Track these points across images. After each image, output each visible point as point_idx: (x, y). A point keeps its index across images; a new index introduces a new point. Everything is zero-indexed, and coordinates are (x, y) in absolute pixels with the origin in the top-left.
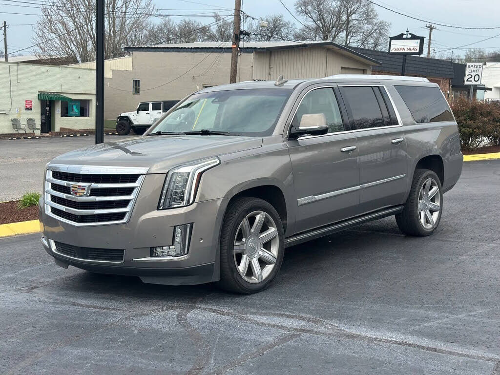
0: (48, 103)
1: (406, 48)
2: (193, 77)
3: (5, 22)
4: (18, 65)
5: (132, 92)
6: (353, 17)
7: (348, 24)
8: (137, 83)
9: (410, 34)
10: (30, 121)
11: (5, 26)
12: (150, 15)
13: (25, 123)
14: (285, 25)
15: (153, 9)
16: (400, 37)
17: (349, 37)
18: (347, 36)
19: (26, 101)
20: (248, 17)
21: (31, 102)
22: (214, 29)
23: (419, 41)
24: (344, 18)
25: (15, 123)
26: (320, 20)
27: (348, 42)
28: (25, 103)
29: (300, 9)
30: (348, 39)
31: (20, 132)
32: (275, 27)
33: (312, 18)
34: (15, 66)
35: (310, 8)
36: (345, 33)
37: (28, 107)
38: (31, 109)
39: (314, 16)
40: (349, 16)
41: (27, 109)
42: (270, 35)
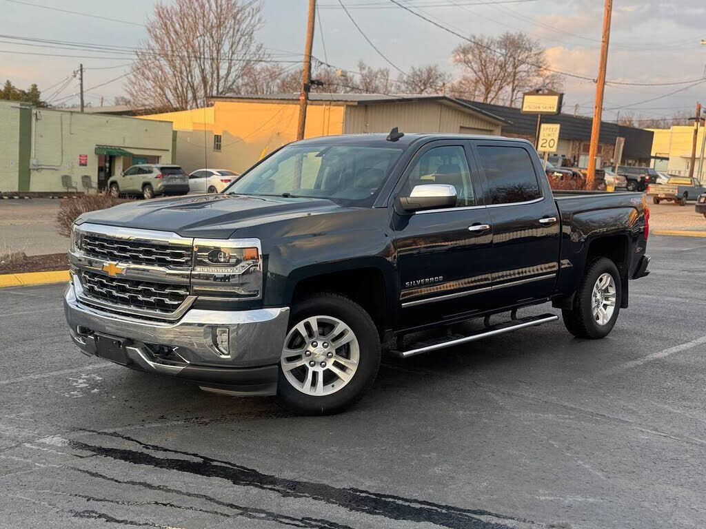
0: (108, 158)
1: (542, 106)
2: (278, 134)
3: (81, 66)
4: (72, 114)
5: (213, 149)
6: (523, 67)
7: (515, 76)
8: (218, 139)
9: (547, 89)
10: (86, 179)
11: (81, 70)
12: (261, 61)
13: (80, 181)
14: (440, 76)
15: (264, 54)
16: (537, 92)
17: (516, 92)
18: (513, 90)
19: (80, 156)
20: (322, 63)
21: (86, 156)
22: (357, 79)
23: (556, 98)
24: (510, 69)
25: (66, 180)
26: (482, 72)
27: (514, 98)
28: (78, 158)
29: (458, 57)
30: (515, 95)
31: (70, 190)
32: (429, 78)
33: (472, 69)
34: (68, 115)
35: (470, 57)
36: (511, 87)
37: (83, 162)
38: (85, 165)
39: (475, 66)
40: (515, 67)
41: (81, 164)
42: (422, 88)
